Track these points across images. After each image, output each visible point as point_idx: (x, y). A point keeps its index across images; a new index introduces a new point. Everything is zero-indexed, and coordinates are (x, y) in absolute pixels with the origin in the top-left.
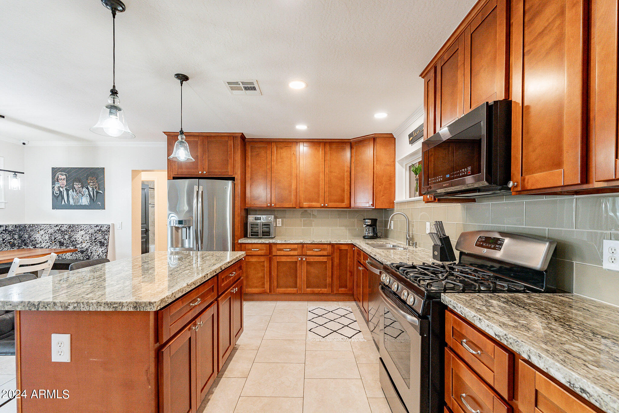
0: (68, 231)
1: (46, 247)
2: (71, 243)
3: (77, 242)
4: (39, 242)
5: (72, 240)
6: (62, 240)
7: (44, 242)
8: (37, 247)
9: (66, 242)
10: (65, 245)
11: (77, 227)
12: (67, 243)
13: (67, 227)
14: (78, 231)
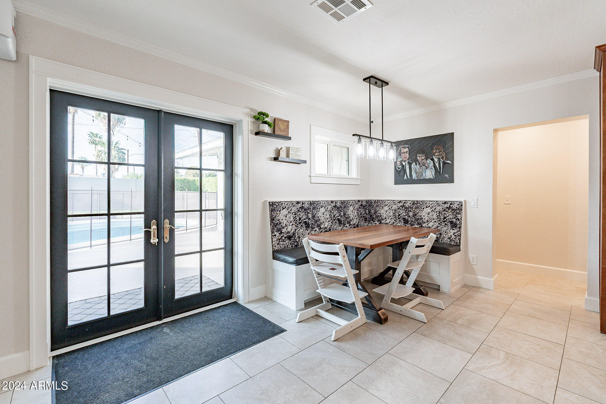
0: (412, 207)
1: (390, 223)
2: (416, 221)
3: (423, 221)
4: (384, 218)
5: (418, 218)
6: (406, 217)
7: (388, 219)
8: (383, 223)
9: (411, 219)
10: (410, 222)
11: (421, 203)
12: (412, 221)
13: (411, 204)
14: (423, 208)
